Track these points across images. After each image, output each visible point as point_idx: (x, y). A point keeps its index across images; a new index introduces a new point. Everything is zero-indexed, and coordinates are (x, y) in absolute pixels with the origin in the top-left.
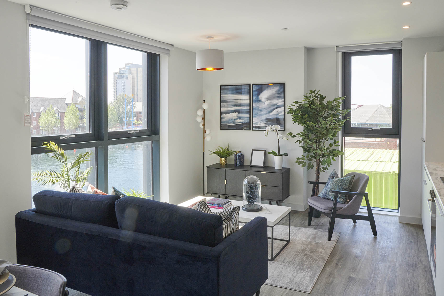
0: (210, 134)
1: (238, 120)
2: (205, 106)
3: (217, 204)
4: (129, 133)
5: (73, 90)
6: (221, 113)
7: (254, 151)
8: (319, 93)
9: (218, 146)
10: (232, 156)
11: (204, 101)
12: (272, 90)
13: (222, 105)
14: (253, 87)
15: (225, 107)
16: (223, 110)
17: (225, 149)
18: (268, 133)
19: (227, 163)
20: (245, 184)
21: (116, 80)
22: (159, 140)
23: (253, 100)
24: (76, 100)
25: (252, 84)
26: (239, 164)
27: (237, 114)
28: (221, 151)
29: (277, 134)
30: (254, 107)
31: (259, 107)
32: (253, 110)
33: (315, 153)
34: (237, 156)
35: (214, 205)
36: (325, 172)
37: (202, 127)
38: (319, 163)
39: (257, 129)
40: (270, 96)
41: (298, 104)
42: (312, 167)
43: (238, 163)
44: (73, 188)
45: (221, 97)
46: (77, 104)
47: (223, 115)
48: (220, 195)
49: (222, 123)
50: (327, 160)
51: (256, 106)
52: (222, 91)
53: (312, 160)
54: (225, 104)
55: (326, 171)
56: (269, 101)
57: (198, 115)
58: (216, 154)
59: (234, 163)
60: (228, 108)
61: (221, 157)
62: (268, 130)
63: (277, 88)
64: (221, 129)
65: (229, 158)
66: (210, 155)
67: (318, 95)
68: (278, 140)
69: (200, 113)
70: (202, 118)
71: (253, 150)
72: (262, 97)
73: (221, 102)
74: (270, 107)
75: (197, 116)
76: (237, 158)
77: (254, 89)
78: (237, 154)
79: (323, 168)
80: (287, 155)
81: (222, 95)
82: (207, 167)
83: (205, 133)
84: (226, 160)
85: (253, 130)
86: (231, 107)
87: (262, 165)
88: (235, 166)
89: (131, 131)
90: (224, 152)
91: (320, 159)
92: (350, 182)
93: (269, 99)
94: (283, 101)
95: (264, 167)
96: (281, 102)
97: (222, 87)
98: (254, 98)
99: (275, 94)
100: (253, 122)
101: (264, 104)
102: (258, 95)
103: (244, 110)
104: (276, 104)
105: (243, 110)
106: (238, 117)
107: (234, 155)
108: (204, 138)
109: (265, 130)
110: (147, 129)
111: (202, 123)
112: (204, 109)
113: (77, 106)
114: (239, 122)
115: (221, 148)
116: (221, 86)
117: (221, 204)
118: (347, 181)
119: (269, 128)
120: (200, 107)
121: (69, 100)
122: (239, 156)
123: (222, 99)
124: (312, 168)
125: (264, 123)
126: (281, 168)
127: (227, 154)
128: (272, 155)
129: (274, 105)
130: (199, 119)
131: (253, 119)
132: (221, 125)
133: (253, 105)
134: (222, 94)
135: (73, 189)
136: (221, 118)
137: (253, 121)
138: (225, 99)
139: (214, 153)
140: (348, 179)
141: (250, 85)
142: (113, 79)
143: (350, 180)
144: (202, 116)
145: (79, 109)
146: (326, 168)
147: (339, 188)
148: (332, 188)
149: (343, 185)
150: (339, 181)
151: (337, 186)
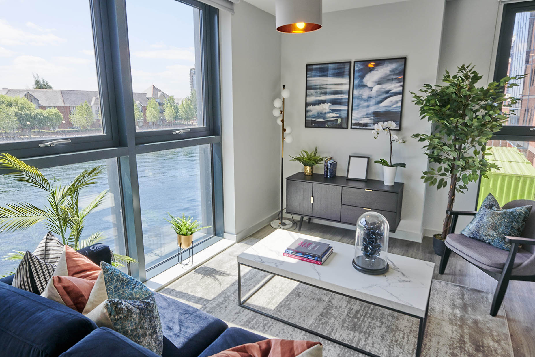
0: (290, 133)
1: (331, 114)
2: (285, 94)
3: (311, 255)
4: (174, 133)
5: (152, 85)
6: (307, 105)
7: (352, 158)
8: (473, 70)
9: (303, 150)
10: (321, 163)
11: (284, 86)
12: (385, 69)
13: (307, 93)
14: (356, 65)
15: (312, 95)
16: (310, 99)
17: (311, 154)
18: (378, 133)
19: (314, 172)
20: (362, 225)
21: (193, 76)
22: (221, 142)
23: (355, 84)
24: (155, 94)
25: (354, 61)
26: (331, 175)
27: (330, 106)
28: (306, 156)
29: (390, 134)
30: (355, 94)
31: (363, 96)
32: (354, 100)
33: (450, 164)
34: (329, 165)
35: (305, 256)
36: (463, 192)
37: (280, 123)
38: (455, 179)
39: (358, 127)
40: (381, 78)
41: (431, 89)
42: (445, 185)
43: (329, 174)
44: (26, 257)
45: (308, 81)
46: (157, 98)
47: (309, 107)
48: (303, 216)
49: (307, 119)
50: (471, 175)
51: (358, 93)
52: (308, 73)
53: (447, 175)
54: (312, 91)
55: (464, 190)
56: (379, 86)
57: (276, 107)
58: (298, 160)
59: (323, 173)
60: (316, 96)
61: (306, 165)
62: (378, 128)
63: (393, 66)
64: (306, 127)
65: (316, 166)
66: (290, 161)
67: (471, 74)
68: (391, 143)
69: (278, 103)
70: (281, 111)
71: (350, 157)
72: (368, 81)
73: (308, 88)
74: (379, 95)
75: (274, 107)
76: (327, 167)
77: (356, 69)
78: (328, 162)
79: (460, 187)
80: (403, 165)
81: (308, 79)
82: (286, 178)
83: (285, 131)
84: (312, 169)
85: (351, 128)
86: (322, 95)
87: (364, 178)
88: (325, 177)
89: (177, 131)
90: (309, 158)
91: (458, 175)
92: (525, 218)
93: (380, 82)
94: (401, 86)
95: (366, 180)
96: (398, 87)
97: (309, 67)
98: (356, 82)
99: (390, 75)
100: (353, 118)
101: (371, 90)
102: (362, 77)
103: (340, 100)
104: (391, 90)
105: (338, 100)
106: (330, 109)
107: (323, 162)
108: (283, 138)
109: (374, 129)
110: (203, 126)
111: (281, 119)
112: (284, 99)
113: (158, 100)
114: (332, 116)
115: (306, 152)
116: (307, 65)
117: (317, 256)
118: (520, 215)
119: (379, 126)
120: (278, 95)
121: (150, 95)
122: (331, 164)
123: (308, 85)
124: (444, 187)
125: (369, 118)
126: (392, 184)
127: (314, 161)
128: (379, 165)
129: (387, 92)
130: (277, 113)
131: (353, 112)
132: (306, 120)
133: (354, 93)
134: (309, 77)
135: (27, 260)
136: (306, 111)
137: (353, 114)
138: (313, 84)
139: (296, 159)
140: (522, 213)
141: (350, 62)
142: (190, 75)
143: (524, 214)
144: (280, 108)
145: (159, 103)
146: (465, 187)
147: (506, 226)
148: (492, 225)
149: (512, 222)
150: (505, 215)
151: (500, 223)
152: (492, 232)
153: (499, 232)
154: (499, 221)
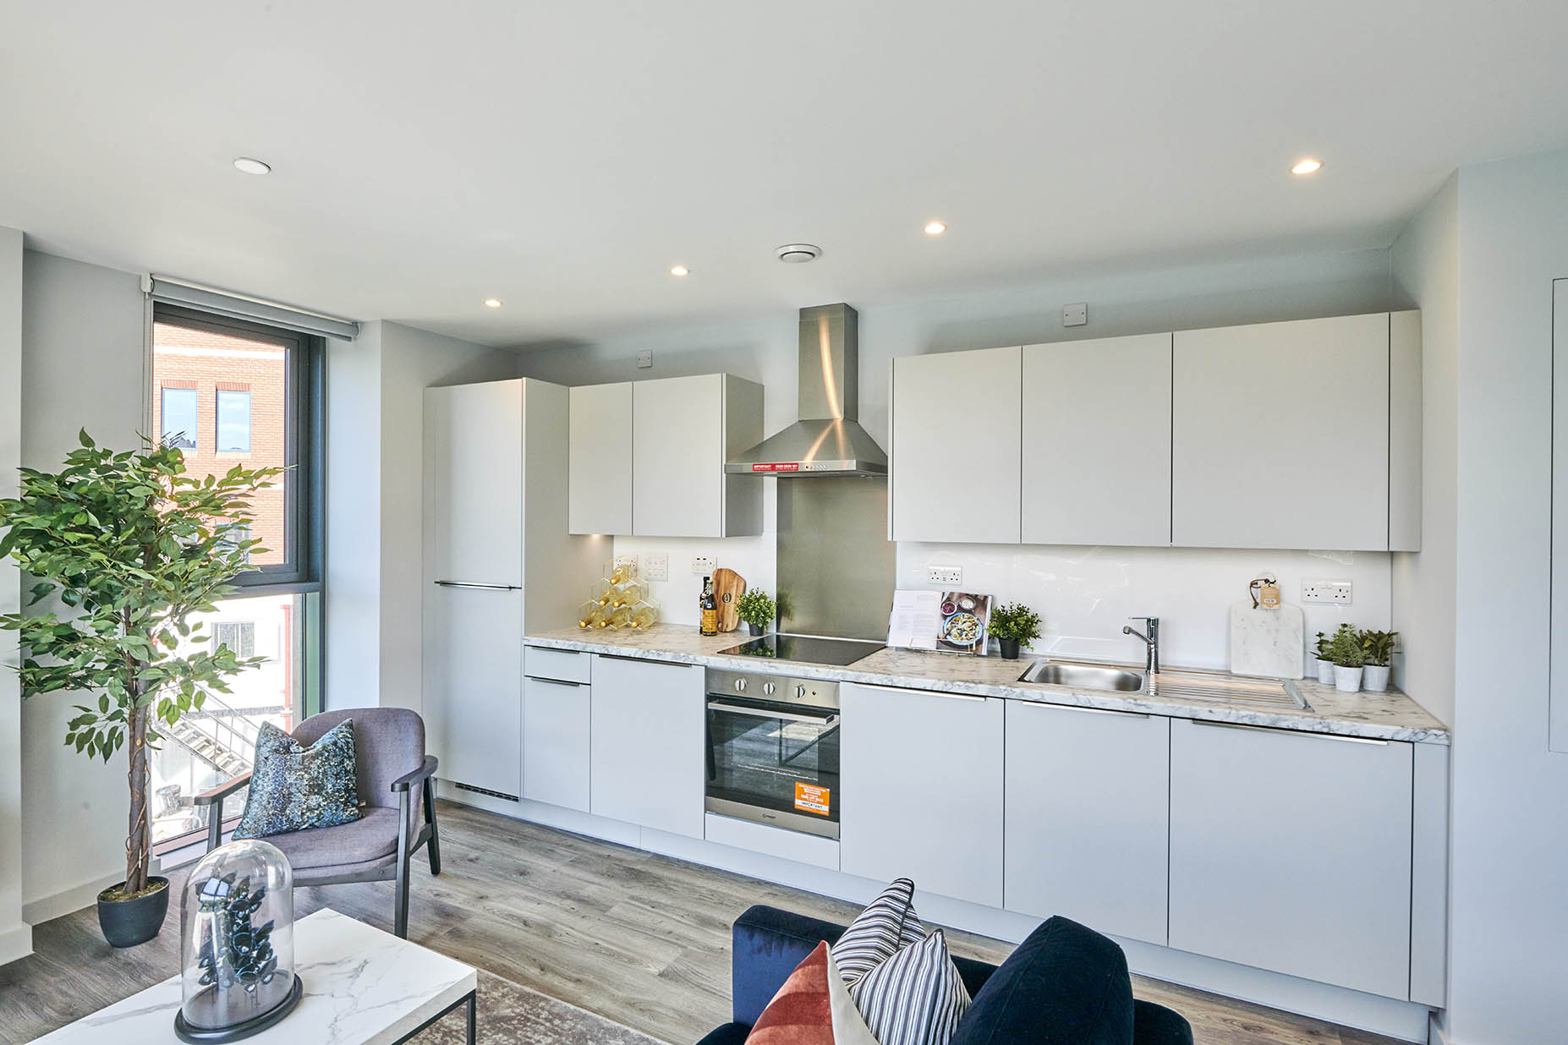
53: (123, 713)
147: (335, 775)
148: (310, 786)
149: (342, 762)
150: (327, 754)
151: (325, 773)
152: (314, 800)
153: (327, 793)
154: (320, 771)
